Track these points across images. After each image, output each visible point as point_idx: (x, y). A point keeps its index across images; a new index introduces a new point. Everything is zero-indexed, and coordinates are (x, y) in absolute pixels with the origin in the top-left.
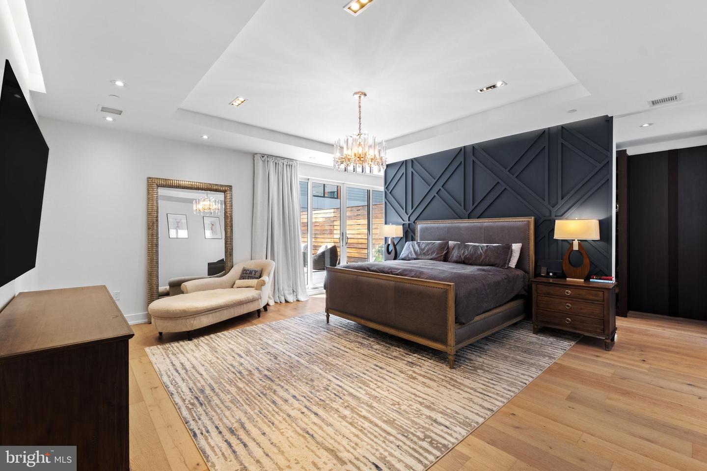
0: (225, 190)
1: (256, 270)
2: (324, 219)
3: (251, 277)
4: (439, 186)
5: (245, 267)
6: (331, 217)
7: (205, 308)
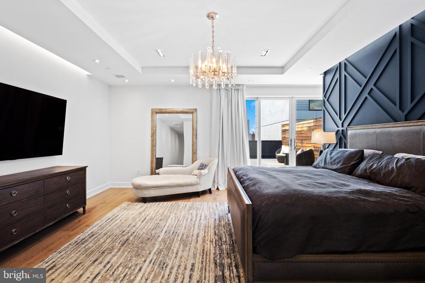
0: (192, 112)
1: (206, 165)
2: (307, 128)
3: (202, 169)
4: (371, 85)
5: (203, 162)
6: (312, 126)
7: (152, 185)
